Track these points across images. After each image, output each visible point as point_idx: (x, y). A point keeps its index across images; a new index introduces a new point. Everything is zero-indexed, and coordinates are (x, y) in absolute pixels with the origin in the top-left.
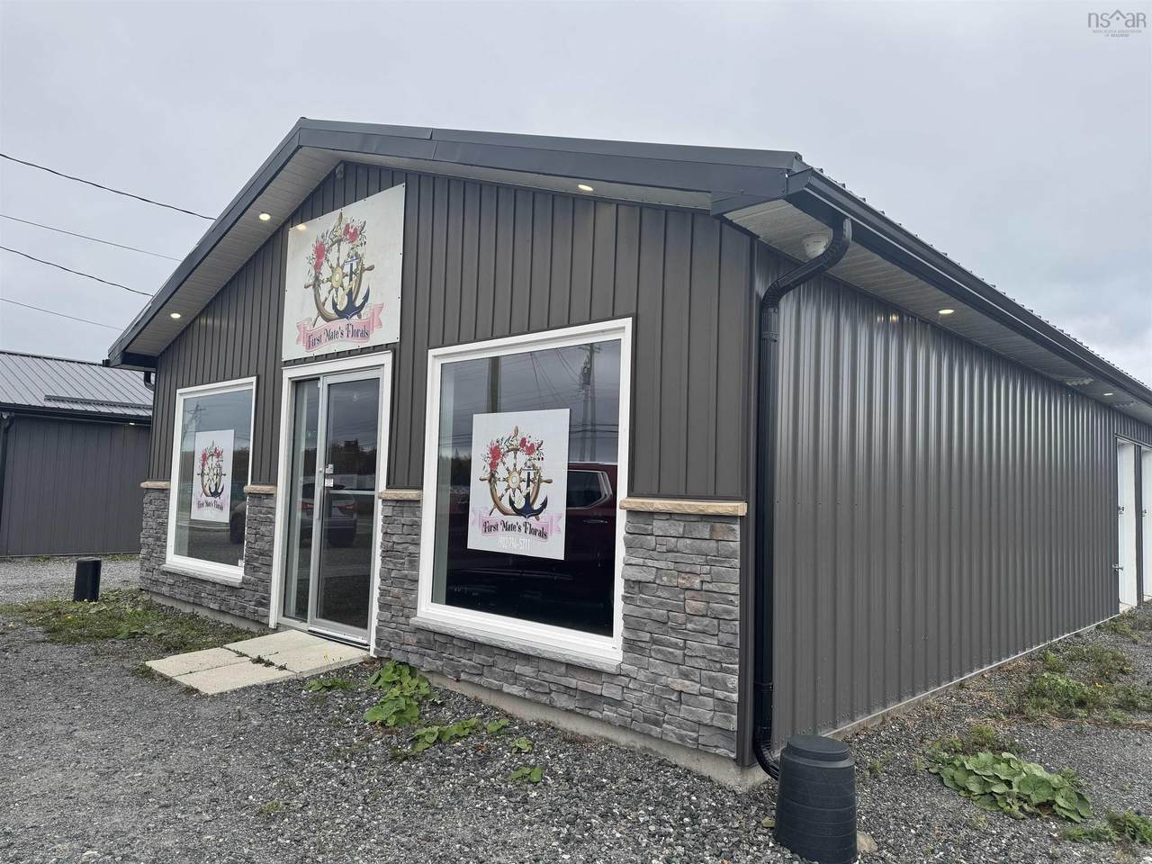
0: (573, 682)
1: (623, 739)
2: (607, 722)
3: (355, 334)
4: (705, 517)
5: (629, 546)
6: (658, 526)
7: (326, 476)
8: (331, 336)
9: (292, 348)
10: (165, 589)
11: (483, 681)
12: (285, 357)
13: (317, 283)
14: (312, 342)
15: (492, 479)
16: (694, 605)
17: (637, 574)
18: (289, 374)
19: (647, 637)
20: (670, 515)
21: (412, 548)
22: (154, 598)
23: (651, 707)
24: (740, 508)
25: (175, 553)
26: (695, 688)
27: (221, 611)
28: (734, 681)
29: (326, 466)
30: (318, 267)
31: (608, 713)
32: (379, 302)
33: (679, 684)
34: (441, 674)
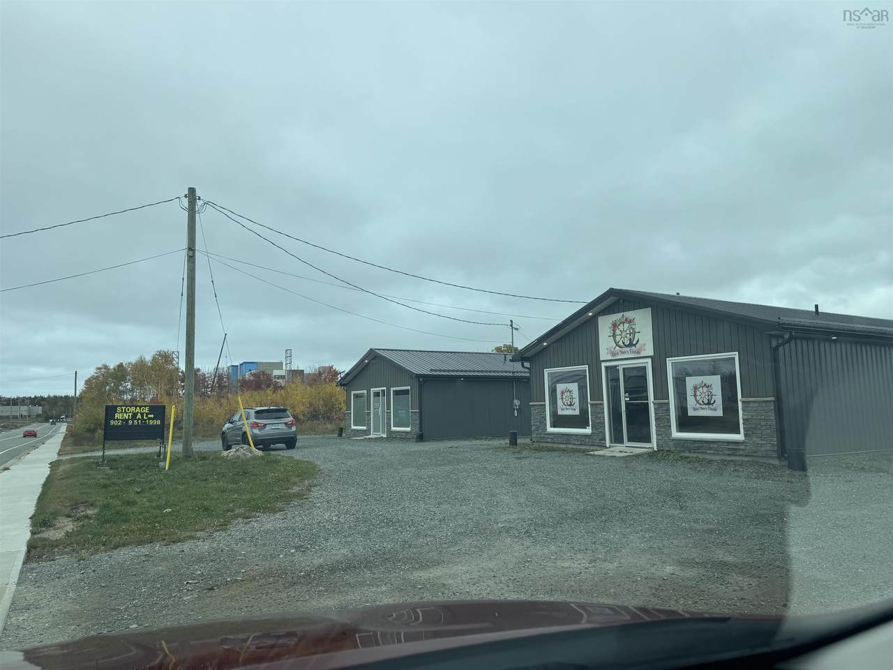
0: (730, 447)
1: (746, 459)
2: (741, 455)
3: (634, 352)
4: (764, 402)
5: (743, 410)
6: (751, 405)
7: (625, 397)
8: (623, 353)
9: (604, 355)
10: (549, 440)
11: (700, 451)
12: (601, 359)
13: (614, 336)
14: (613, 354)
15: (695, 395)
16: (763, 423)
17: (746, 417)
18: (603, 365)
19: (751, 432)
20: (754, 402)
21: (668, 417)
22: (541, 444)
23: (754, 448)
24: (773, 399)
25: (551, 427)
26: (765, 442)
27: (581, 444)
28: (775, 439)
29: (625, 393)
30: (614, 330)
31: (742, 452)
32: (643, 343)
33: (761, 442)
34: (684, 452)
